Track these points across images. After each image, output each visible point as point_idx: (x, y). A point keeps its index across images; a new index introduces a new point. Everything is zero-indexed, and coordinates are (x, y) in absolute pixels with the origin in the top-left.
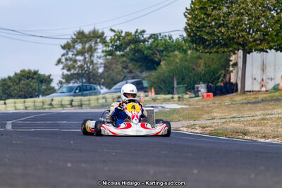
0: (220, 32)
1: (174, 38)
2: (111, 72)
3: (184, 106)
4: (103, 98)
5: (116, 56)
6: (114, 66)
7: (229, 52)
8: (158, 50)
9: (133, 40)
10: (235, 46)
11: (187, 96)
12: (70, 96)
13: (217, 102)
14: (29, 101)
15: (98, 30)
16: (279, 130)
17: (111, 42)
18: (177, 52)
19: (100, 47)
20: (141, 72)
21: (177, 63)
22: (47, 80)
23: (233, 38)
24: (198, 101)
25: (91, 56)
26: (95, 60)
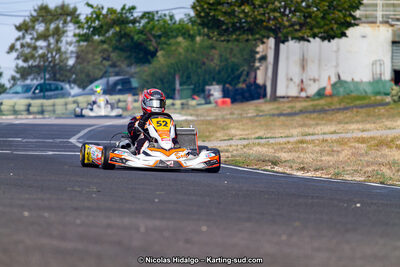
0: (243, 11)
1: (177, 18)
2: (85, 64)
3: (189, 118)
4: (75, 102)
5: (93, 41)
6: (90, 56)
7: (255, 40)
8: (155, 36)
9: (118, 20)
10: (263, 32)
11: (194, 103)
12: (27, 98)
13: (236, 112)
15: (68, 5)
16: (323, 158)
17: (87, 22)
18: (180, 39)
19: (71, 30)
20: (129, 65)
21: (180, 54)
23: (263, 21)
24: (209, 110)
25: (57, 41)
26: (63, 46)
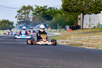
0: (75, 7)
1: (58, 9)
2: (35, 21)
3: (61, 34)
5: (37, 15)
6: (36, 19)
8: (52, 13)
9: (43, 9)
10: (80, 12)
11: (62, 30)
12: (20, 29)
14: (5, 31)
15: (30, 6)
16: (94, 44)
17: (35, 10)
18: (59, 14)
19: (31, 12)
20: (46, 21)
21: (59, 18)
22: (11, 23)
23: (79, 9)
24: (66, 32)
25: (28, 15)
26: (29, 16)
